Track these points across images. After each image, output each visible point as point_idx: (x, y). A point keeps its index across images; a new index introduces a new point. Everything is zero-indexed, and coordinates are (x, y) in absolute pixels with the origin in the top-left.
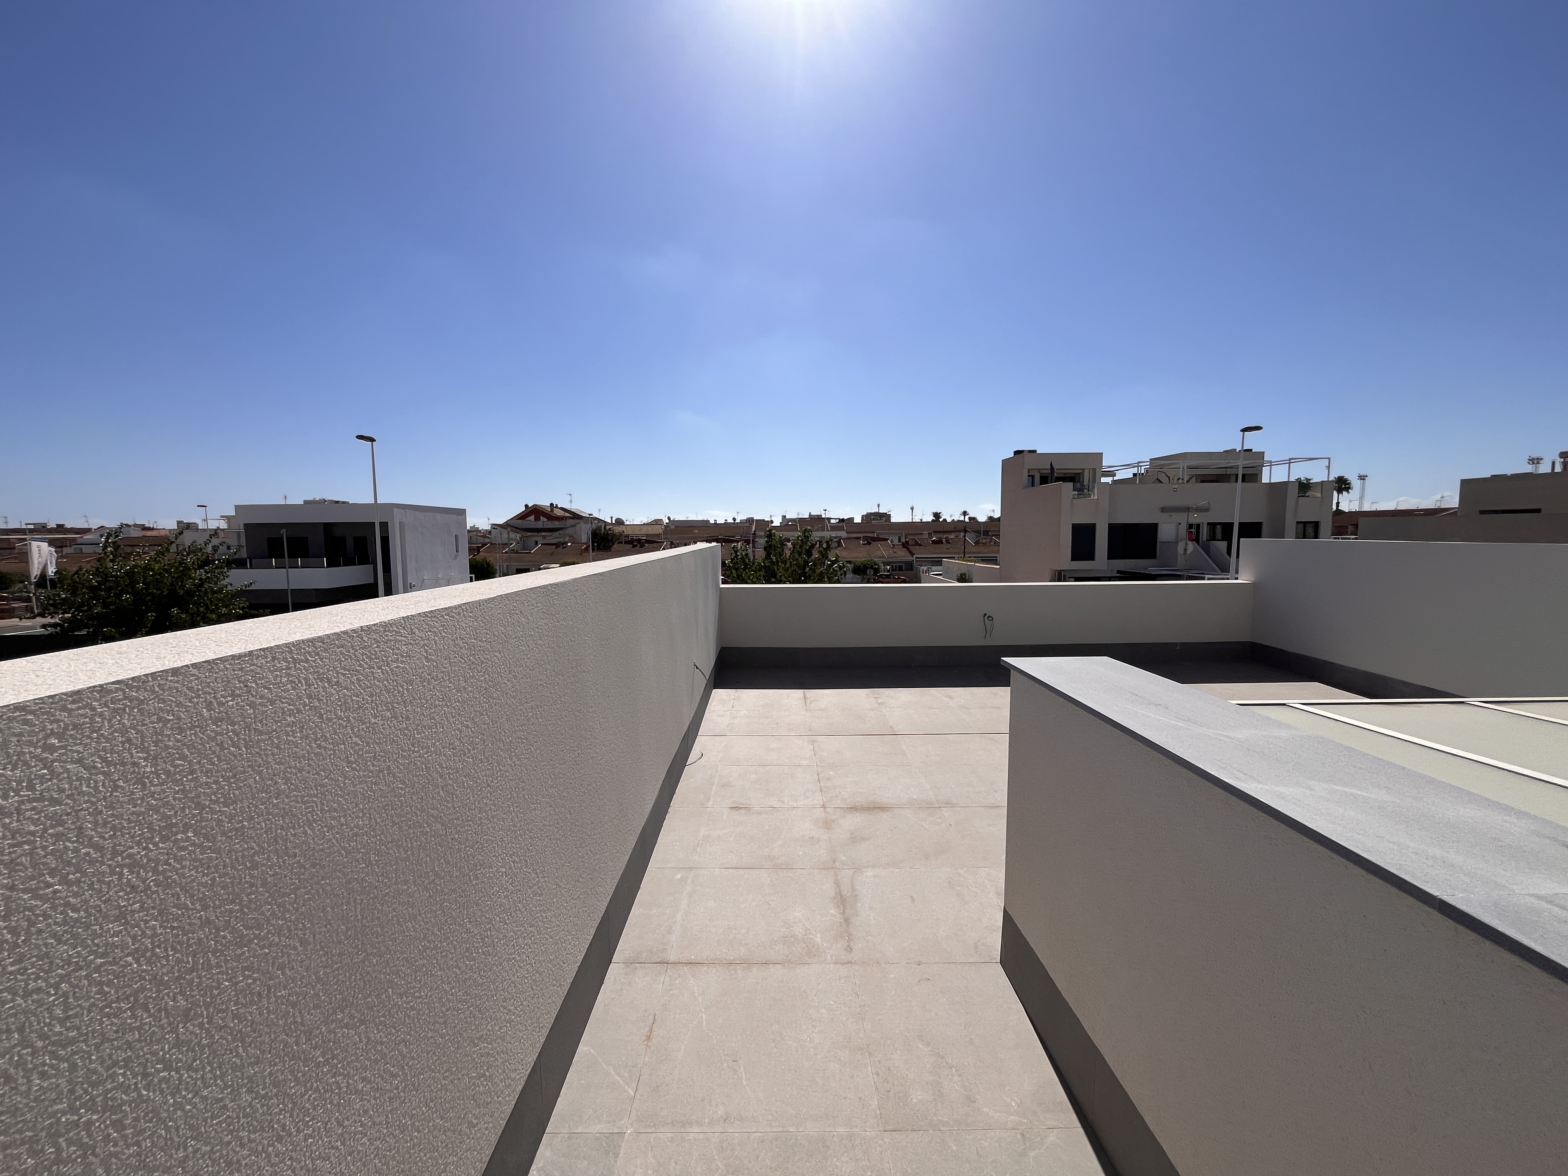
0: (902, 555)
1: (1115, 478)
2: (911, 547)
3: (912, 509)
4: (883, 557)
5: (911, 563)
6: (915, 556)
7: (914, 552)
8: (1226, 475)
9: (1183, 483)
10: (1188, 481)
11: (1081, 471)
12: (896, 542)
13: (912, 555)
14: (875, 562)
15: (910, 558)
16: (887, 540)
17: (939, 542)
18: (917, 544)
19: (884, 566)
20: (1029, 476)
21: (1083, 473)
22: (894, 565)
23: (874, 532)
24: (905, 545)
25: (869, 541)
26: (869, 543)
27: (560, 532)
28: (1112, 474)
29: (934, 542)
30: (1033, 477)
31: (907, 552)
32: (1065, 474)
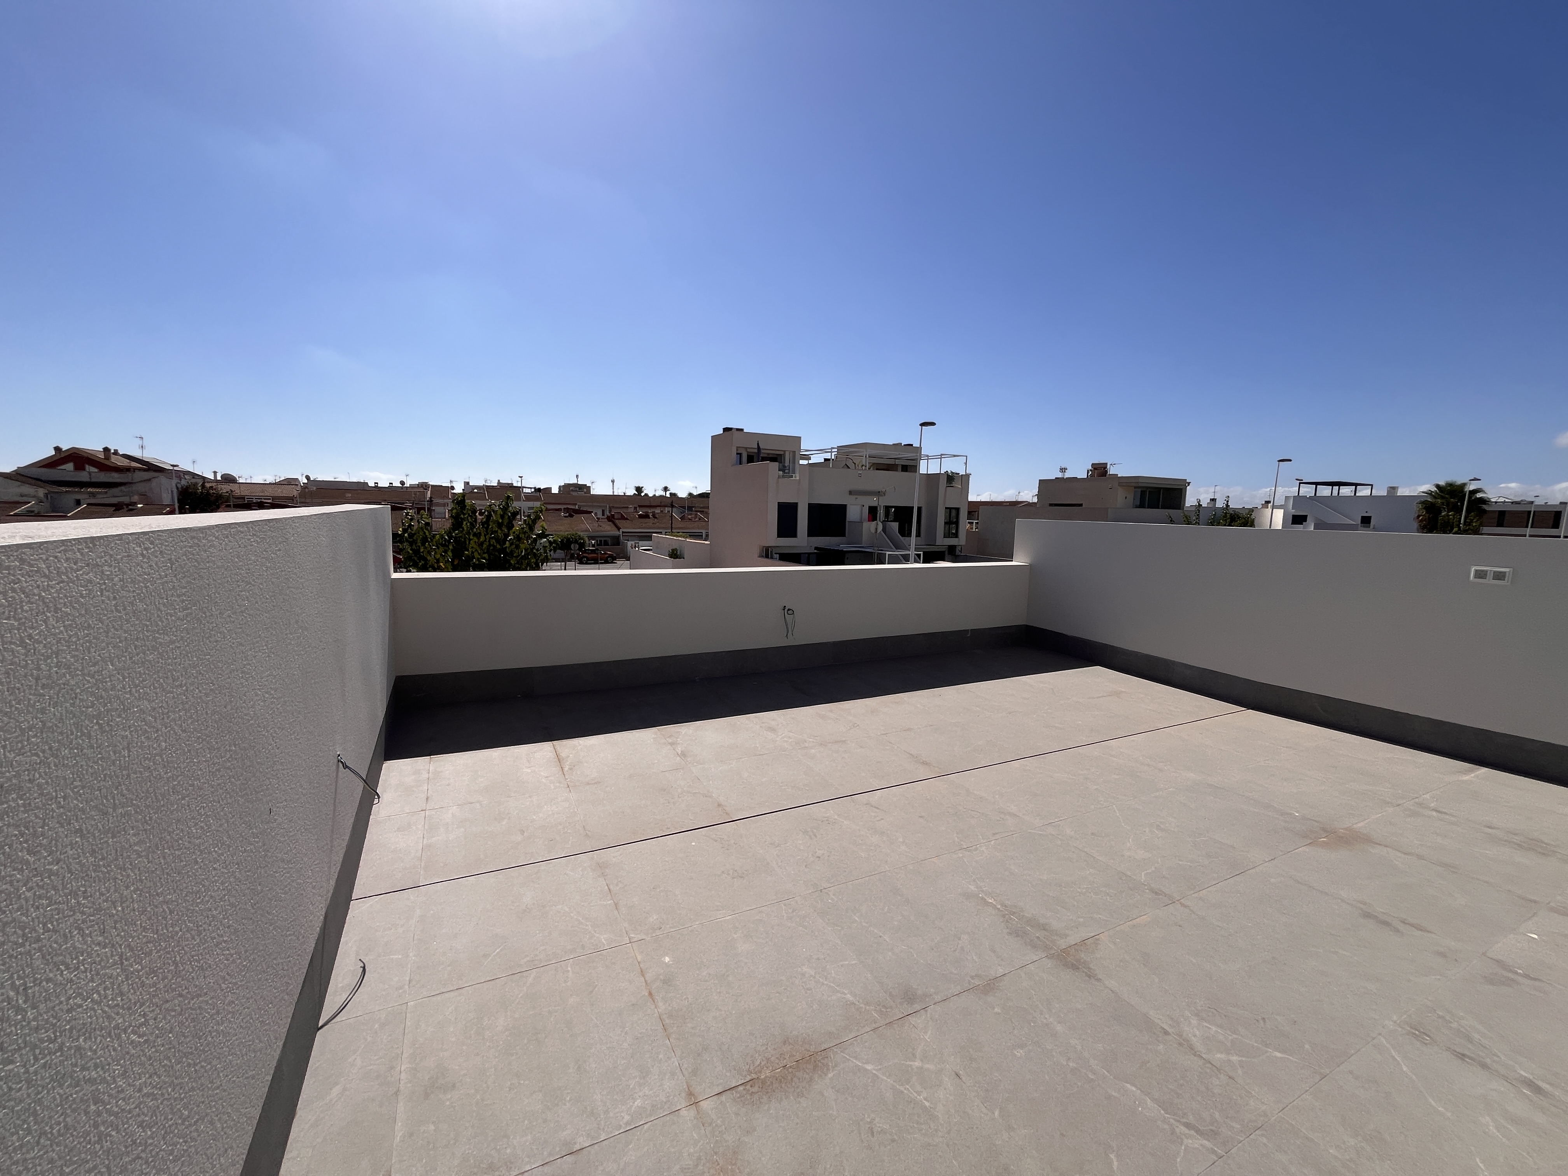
0: (608, 530)
1: (810, 462)
2: (617, 521)
3: (613, 481)
4: (587, 530)
5: (618, 538)
6: (621, 530)
7: (620, 526)
8: (895, 464)
9: (865, 469)
10: (869, 469)
11: (782, 453)
12: (600, 515)
13: (619, 529)
14: (579, 536)
15: (615, 532)
16: (590, 512)
17: (645, 516)
18: (623, 518)
19: (589, 540)
20: (737, 454)
21: (784, 454)
22: (599, 539)
23: (576, 504)
24: (611, 519)
25: (571, 513)
26: (571, 516)
27: (123, 488)
28: (807, 457)
29: (640, 516)
30: (740, 454)
31: (613, 525)
32: (768, 454)
